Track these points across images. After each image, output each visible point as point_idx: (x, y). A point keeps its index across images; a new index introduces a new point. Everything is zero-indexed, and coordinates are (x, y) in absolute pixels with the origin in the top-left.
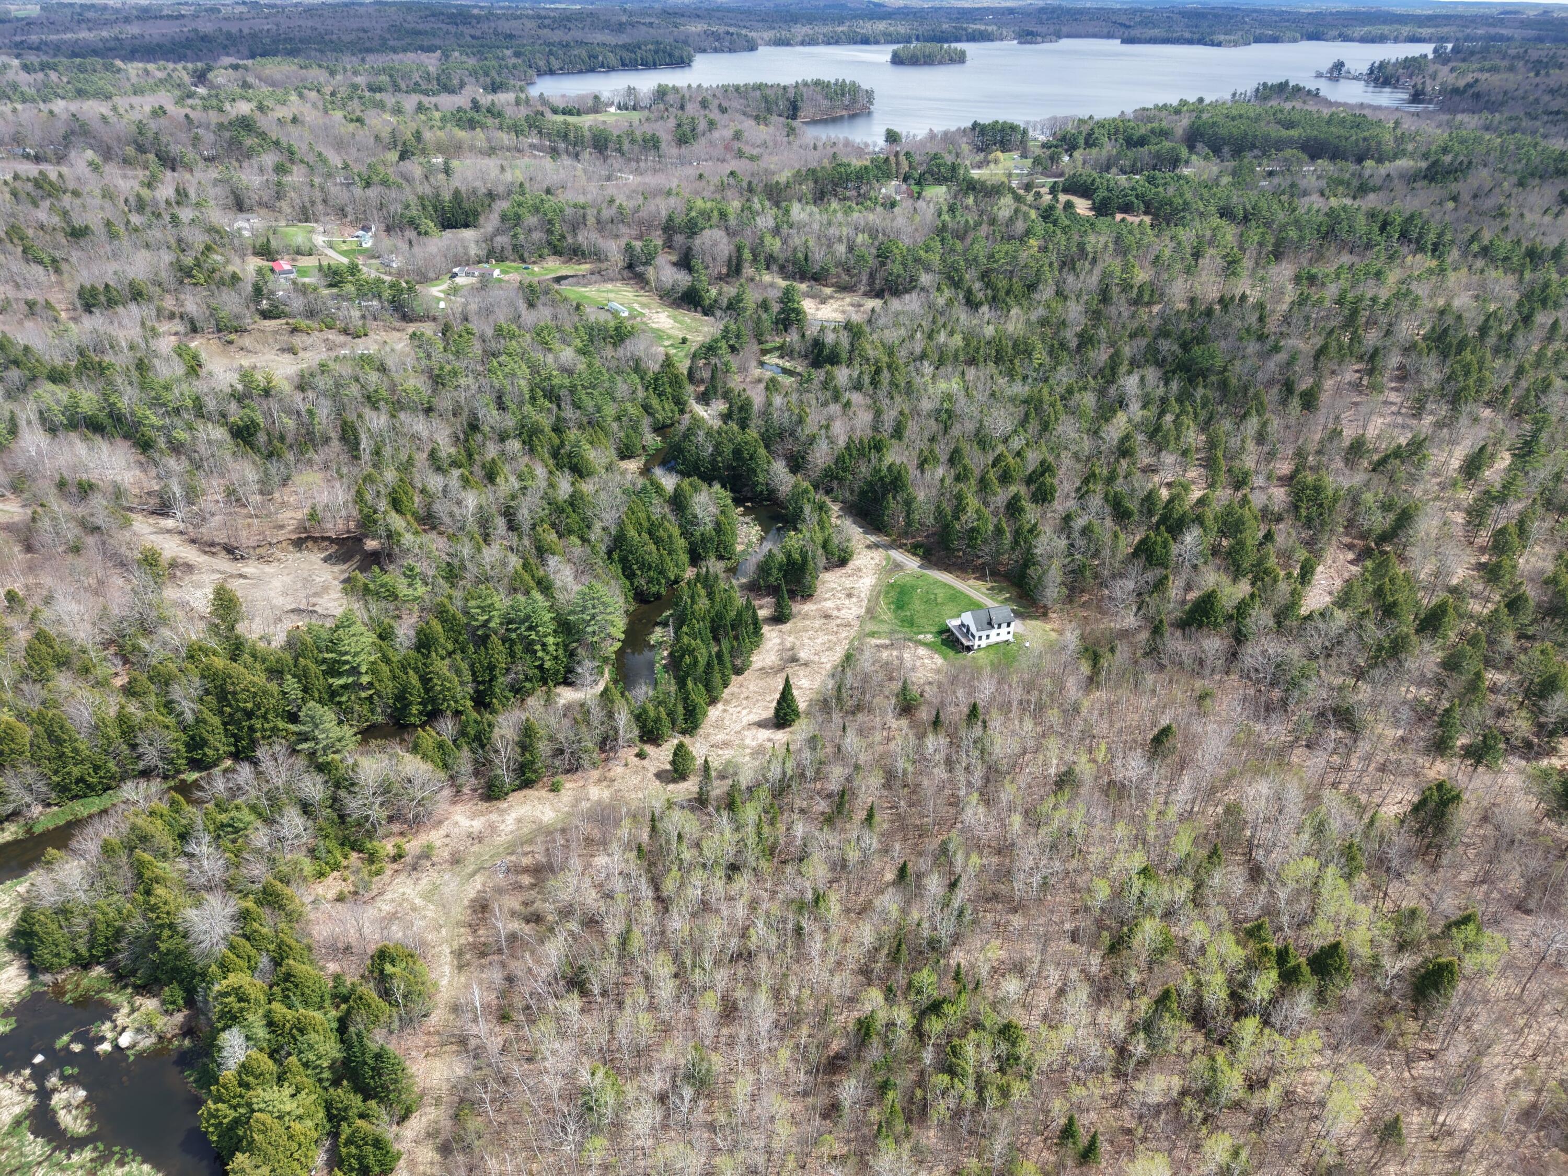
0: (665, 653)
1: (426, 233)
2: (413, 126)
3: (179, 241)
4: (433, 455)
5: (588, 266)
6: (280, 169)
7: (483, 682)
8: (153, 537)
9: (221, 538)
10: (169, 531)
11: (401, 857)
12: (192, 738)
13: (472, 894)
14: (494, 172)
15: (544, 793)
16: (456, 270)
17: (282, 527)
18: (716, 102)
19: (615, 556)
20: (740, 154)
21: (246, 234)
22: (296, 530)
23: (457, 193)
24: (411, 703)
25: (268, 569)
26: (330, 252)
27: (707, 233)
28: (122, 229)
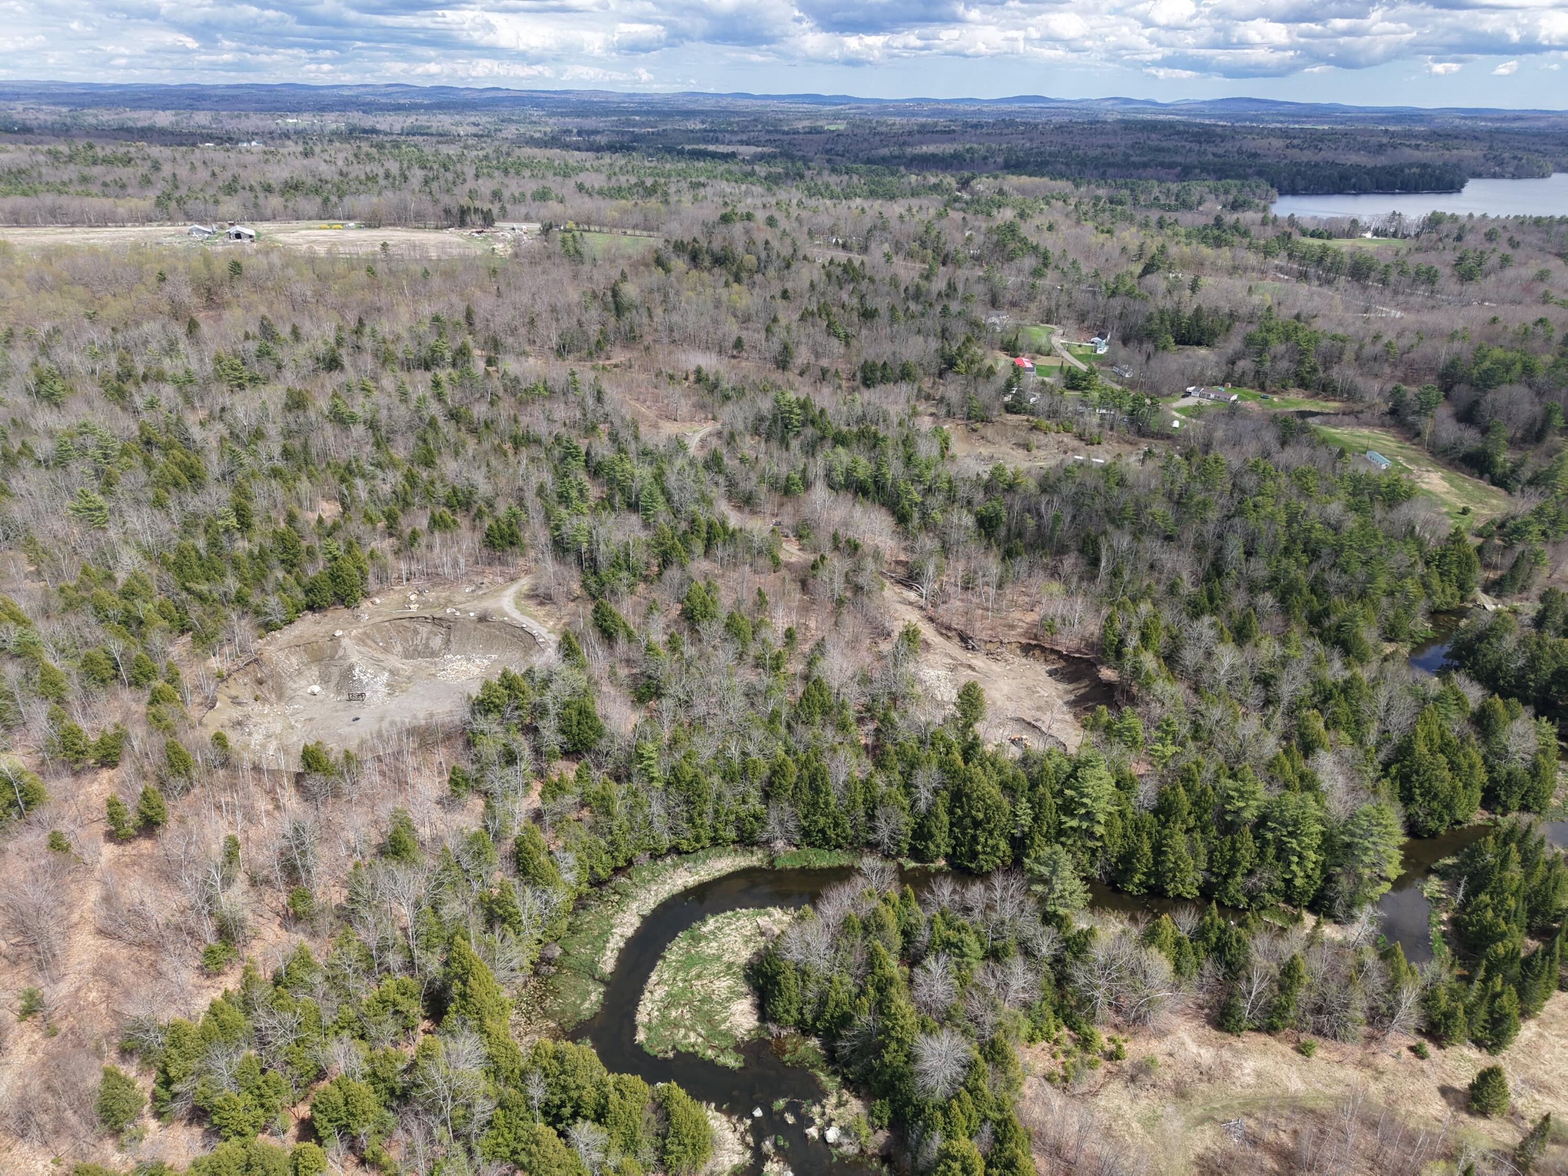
0: (1445, 916)
1: (1165, 348)
2: (1159, 240)
3: (944, 331)
4: (1172, 589)
5: (1337, 404)
6: (1037, 273)
7: (1217, 875)
8: (898, 606)
9: (958, 623)
10: (911, 604)
11: (1118, 1058)
12: (921, 826)
13: (1200, 1150)
14: (1242, 294)
15: (1288, 1049)
16: (1190, 389)
17: (1012, 627)
18: (1508, 235)
19: (1393, 770)
20: (1545, 299)
21: (998, 329)
22: (1026, 634)
23: (1198, 310)
24: (1136, 871)
25: (996, 667)
26: (1066, 355)
27: (1505, 388)
28: (900, 313)
